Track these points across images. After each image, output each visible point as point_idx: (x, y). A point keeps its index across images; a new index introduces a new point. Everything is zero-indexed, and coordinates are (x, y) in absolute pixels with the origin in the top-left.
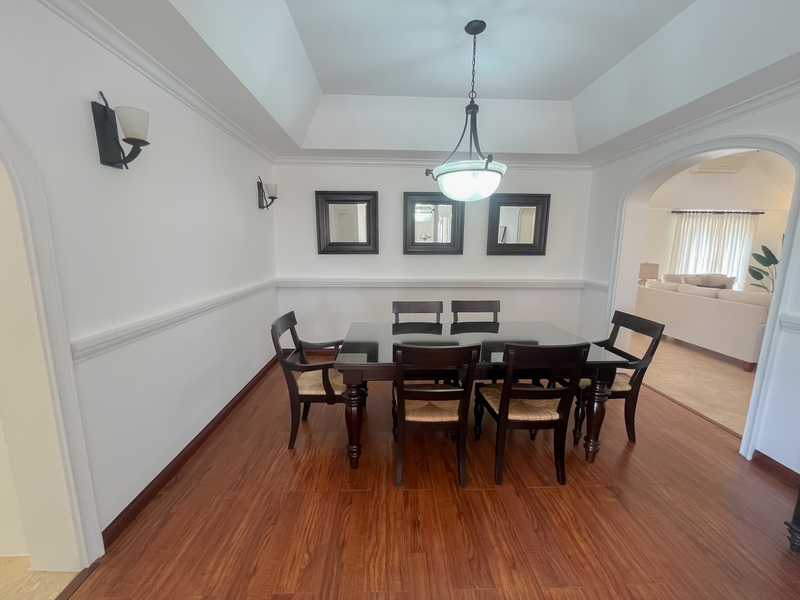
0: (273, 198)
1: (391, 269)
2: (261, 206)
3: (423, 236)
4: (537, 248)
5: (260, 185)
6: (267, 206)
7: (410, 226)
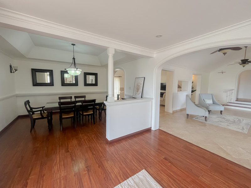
0: (16, 70)
1: (59, 90)
2: (11, 72)
3: (70, 81)
4: (96, 84)
5: (11, 66)
6: (14, 72)
7: (63, 79)
